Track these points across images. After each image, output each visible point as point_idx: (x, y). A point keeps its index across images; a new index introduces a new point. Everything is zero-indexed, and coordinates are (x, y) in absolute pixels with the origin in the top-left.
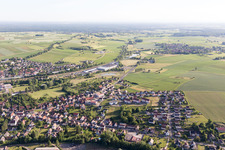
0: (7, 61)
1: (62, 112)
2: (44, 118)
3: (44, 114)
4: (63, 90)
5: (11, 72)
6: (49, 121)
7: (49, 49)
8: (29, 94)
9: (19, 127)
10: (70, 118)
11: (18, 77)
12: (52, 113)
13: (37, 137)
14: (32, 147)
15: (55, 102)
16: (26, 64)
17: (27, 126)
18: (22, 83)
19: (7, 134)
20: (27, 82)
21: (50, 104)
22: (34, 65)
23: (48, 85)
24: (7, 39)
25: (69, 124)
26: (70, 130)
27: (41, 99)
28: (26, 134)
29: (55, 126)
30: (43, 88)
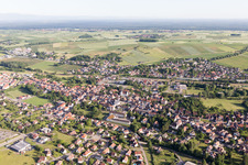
0: (191, 60)
1: (231, 131)
2: (209, 131)
3: (210, 127)
4: (243, 105)
5: (191, 73)
6: (213, 136)
7: (242, 51)
8: (202, 99)
9: (179, 132)
10: (240, 141)
11: (196, 79)
12: (220, 128)
13: (192, 150)
14: (185, 159)
15: (227, 116)
16: (209, 66)
17: (187, 134)
18: (198, 86)
19: (166, 136)
20: (204, 86)
21: (221, 117)
22: (218, 69)
23: (226, 95)
24: (198, 38)
25: (236, 149)
26: (235, 156)
27: (212, 109)
28: (182, 142)
29: (218, 145)
30: (219, 96)
